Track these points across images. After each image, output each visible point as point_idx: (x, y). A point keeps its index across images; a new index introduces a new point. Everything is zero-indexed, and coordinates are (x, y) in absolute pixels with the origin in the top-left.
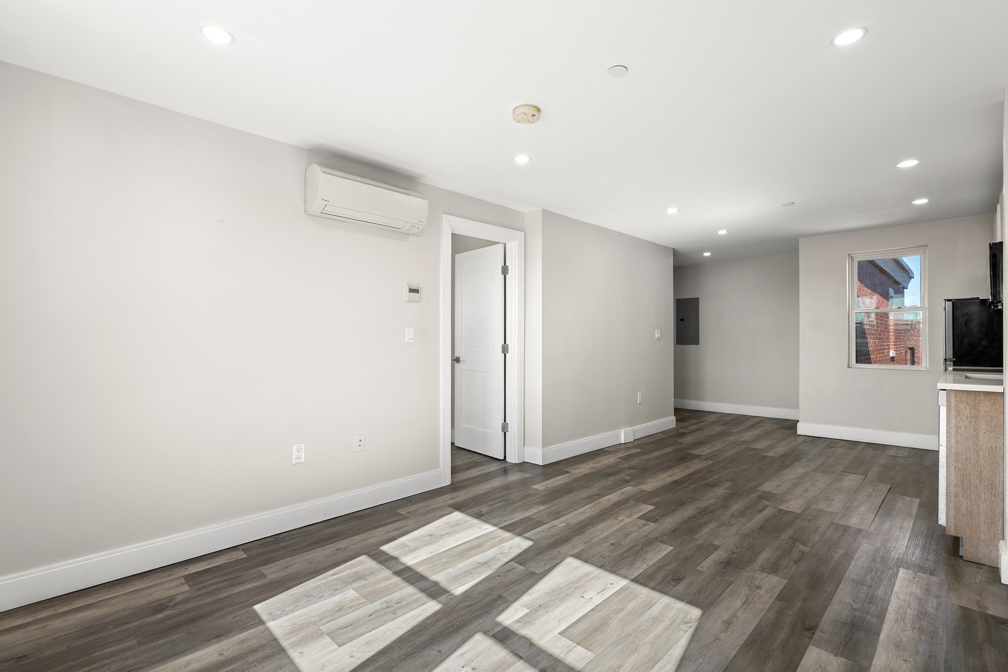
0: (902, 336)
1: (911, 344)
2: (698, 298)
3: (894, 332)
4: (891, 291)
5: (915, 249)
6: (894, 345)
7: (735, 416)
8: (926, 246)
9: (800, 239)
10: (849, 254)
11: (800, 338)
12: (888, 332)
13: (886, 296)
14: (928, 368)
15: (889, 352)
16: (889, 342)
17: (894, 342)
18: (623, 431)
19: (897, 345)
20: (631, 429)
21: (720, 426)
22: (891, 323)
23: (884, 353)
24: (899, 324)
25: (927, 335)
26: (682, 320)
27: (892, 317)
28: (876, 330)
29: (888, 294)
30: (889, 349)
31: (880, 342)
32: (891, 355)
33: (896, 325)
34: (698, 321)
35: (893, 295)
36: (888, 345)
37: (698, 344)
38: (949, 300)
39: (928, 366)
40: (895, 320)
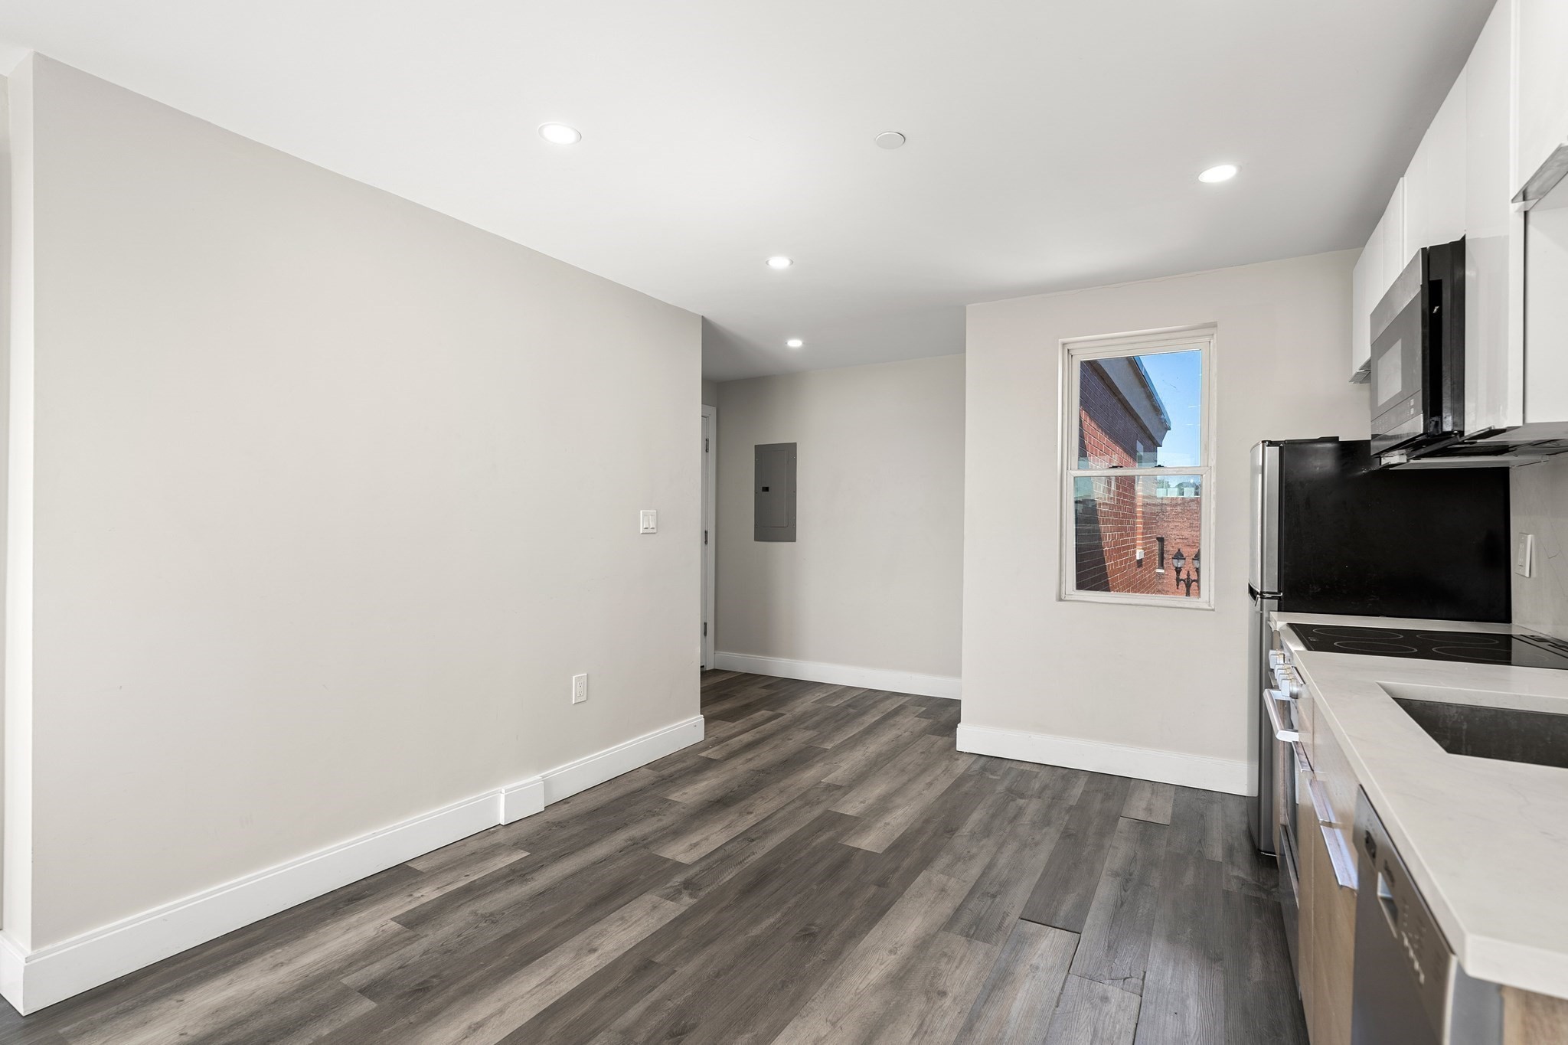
0: (1152, 523)
1: (1161, 533)
2: (795, 445)
3: (1143, 518)
4: (1140, 447)
5: (1192, 333)
6: (1143, 539)
7: (856, 693)
8: (1214, 325)
9: (968, 307)
10: (1064, 344)
11: (966, 532)
12: (1135, 517)
13: (1132, 453)
14: (1212, 603)
15: (1134, 552)
16: (1134, 534)
17: (1143, 534)
18: (503, 791)
19: (1147, 538)
20: (538, 777)
21: (807, 728)
22: (1139, 501)
23: (1127, 554)
24: (1150, 505)
25: (1213, 528)
26: (766, 489)
27: (1140, 489)
28: (1116, 515)
29: (1136, 451)
30: (1135, 546)
31: (1122, 535)
32: (1138, 558)
33: (1145, 505)
34: (795, 492)
35: (1142, 453)
36: (1134, 540)
37: (794, 540)
38: (1271, 444)
39: (1212, 598)
40: (1144, 497)
